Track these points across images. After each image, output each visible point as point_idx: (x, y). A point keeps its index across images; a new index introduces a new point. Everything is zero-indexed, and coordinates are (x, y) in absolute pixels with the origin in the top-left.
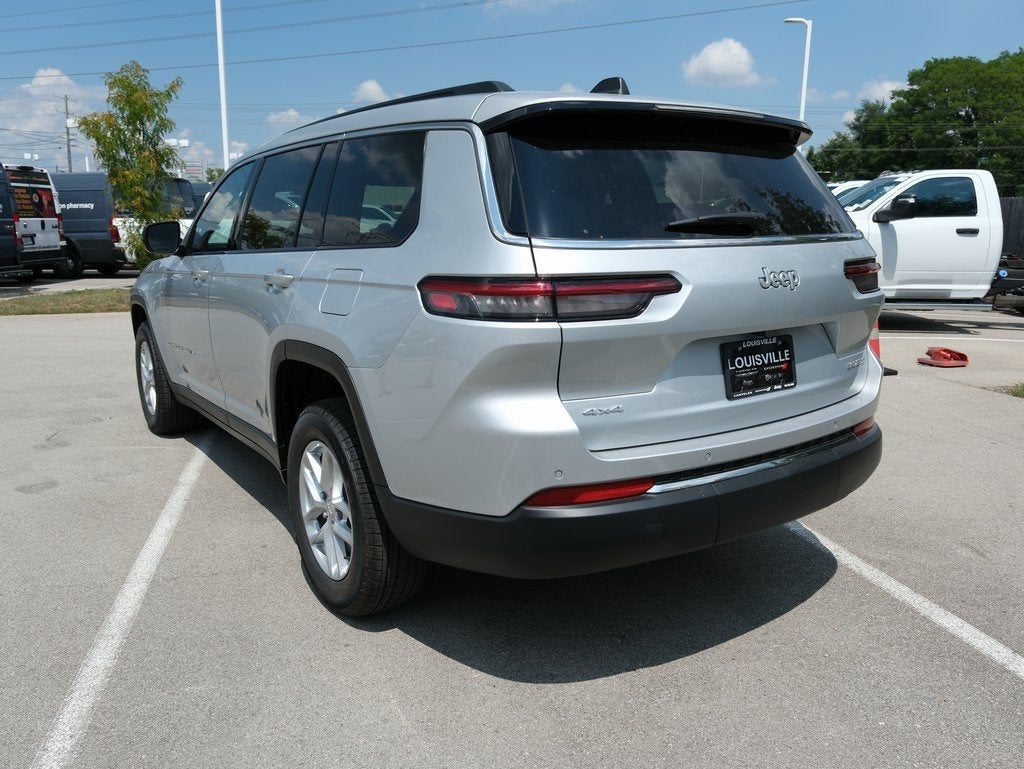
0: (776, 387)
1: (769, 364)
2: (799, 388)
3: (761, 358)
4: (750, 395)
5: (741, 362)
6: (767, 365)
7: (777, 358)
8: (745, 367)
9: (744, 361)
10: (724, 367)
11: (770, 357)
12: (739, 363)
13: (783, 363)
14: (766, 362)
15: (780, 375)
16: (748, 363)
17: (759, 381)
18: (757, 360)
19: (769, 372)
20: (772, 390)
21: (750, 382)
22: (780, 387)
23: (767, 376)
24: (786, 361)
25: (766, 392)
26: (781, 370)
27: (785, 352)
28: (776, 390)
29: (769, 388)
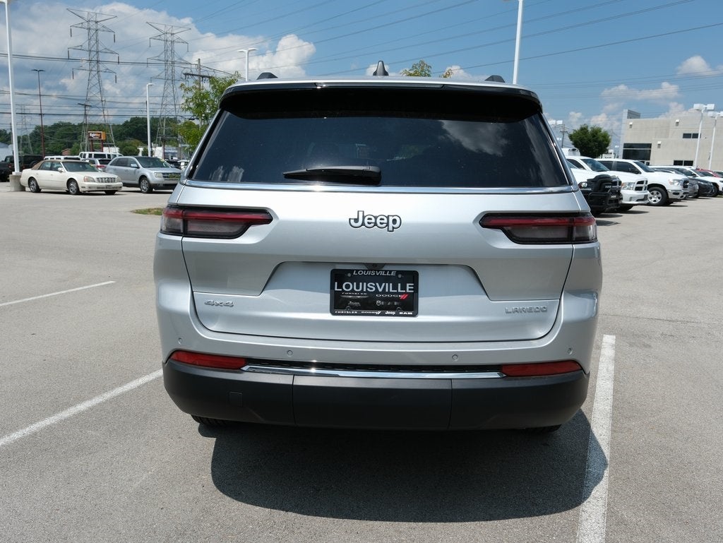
0: (387, 313)
1: (384, 293)
2: (420, 318)
3: (376, 287)
5: (350, 287)
6: (381, 293)
7: (395, 289)
8: (353, 291)
9: (353, 286)
10: (332, 287)
11: (389, 287)
12: (348, 287)
13: (401, 294)
14: (380, 290)
15: (395, 303)
16: (358, 288)
17: (367, 305)
18: (369, 287)
19: (381, 299)
20: (383, 314)
21: (357, 304)
22: (394, 313)
23: (379, 302)
24: (406, 293)
25: (375, 314)
26: (398, 299)
27: (408, 285)
28: (388, 315)
29: (379, 312)
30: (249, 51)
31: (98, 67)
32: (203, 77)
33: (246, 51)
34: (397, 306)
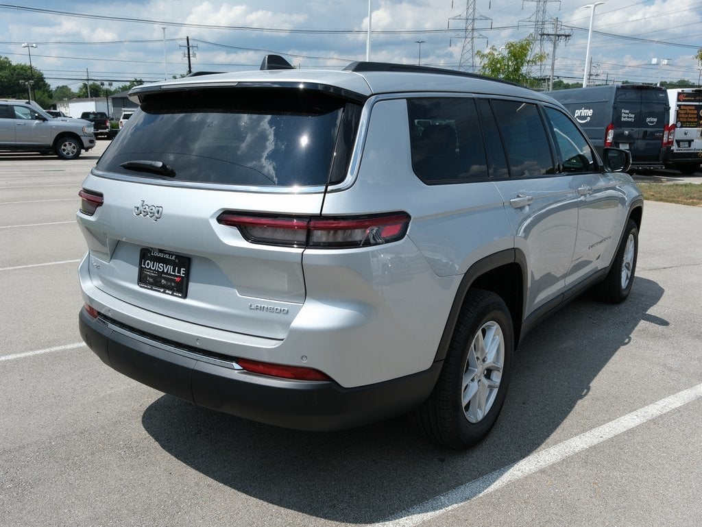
0: (167, 292)
1: (167, 273)
2: (187, 301)
3: (163, 267)
4: (149, 289)
5: (149, 264)
6: (165, 274)
7: (174, 271)
8: (150, 269)
9: (151, 264)
10: (140, 264)
11: (169, 269)
13: (177, 276)
14: (165, 271)
15: (173, 284)
16: (153, 266)
17: (155, 282)
18: (160, 267)
19: (165, 278)
20: (164, 292)
21: (151, 280)
22: (171, 293)
23: (163, 281)
24: (180, 276)
25: (159, 291)
26: (174, 281)
27: (182, 269)
28: (167, 293)
29: (162, 290)
30: (596, 5)
31: (473, 34)
32: (559, 36)
33: (592, 6)
34: (173, 287)
